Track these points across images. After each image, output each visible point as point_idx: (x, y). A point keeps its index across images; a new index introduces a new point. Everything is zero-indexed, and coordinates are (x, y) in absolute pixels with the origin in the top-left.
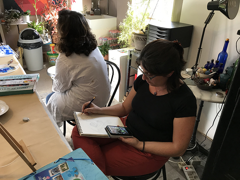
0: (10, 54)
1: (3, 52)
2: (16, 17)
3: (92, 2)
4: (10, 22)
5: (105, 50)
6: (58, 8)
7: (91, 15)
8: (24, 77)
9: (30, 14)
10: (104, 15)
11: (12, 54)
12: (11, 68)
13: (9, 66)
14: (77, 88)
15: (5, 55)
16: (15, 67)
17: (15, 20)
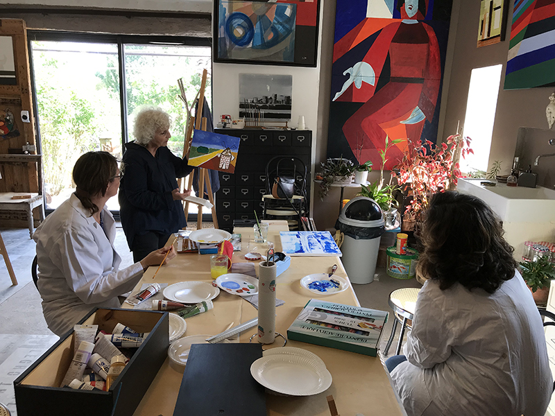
0: (333, 253)
1: (321, 247)
2: (345, 172)
3: (515, 156)
4: (332, 182)
5: (539, 275)
6: (431, 162)
7: (510, 185)
8: (359, 312)
9: (370, 169)
10: (546, 189)
11: (336, 252)
12: (332, 285)
13: (330, 278)
14: (464, 363)
15: (323, 253)
16: (341, 283)
17: (341, 177)
